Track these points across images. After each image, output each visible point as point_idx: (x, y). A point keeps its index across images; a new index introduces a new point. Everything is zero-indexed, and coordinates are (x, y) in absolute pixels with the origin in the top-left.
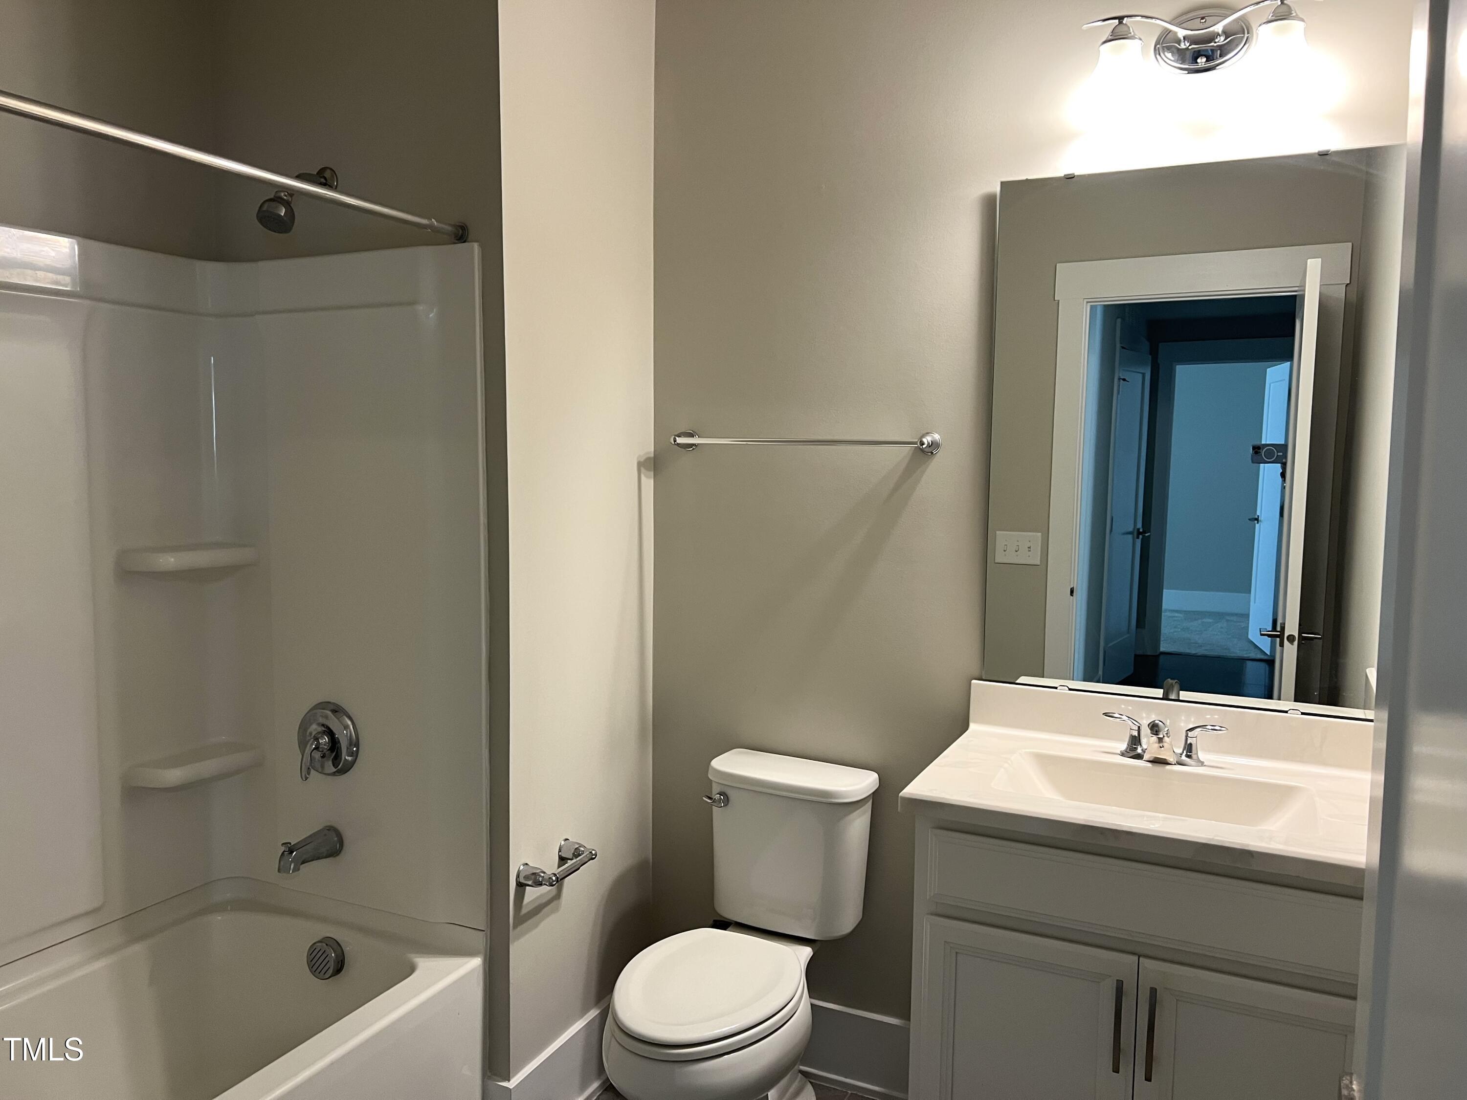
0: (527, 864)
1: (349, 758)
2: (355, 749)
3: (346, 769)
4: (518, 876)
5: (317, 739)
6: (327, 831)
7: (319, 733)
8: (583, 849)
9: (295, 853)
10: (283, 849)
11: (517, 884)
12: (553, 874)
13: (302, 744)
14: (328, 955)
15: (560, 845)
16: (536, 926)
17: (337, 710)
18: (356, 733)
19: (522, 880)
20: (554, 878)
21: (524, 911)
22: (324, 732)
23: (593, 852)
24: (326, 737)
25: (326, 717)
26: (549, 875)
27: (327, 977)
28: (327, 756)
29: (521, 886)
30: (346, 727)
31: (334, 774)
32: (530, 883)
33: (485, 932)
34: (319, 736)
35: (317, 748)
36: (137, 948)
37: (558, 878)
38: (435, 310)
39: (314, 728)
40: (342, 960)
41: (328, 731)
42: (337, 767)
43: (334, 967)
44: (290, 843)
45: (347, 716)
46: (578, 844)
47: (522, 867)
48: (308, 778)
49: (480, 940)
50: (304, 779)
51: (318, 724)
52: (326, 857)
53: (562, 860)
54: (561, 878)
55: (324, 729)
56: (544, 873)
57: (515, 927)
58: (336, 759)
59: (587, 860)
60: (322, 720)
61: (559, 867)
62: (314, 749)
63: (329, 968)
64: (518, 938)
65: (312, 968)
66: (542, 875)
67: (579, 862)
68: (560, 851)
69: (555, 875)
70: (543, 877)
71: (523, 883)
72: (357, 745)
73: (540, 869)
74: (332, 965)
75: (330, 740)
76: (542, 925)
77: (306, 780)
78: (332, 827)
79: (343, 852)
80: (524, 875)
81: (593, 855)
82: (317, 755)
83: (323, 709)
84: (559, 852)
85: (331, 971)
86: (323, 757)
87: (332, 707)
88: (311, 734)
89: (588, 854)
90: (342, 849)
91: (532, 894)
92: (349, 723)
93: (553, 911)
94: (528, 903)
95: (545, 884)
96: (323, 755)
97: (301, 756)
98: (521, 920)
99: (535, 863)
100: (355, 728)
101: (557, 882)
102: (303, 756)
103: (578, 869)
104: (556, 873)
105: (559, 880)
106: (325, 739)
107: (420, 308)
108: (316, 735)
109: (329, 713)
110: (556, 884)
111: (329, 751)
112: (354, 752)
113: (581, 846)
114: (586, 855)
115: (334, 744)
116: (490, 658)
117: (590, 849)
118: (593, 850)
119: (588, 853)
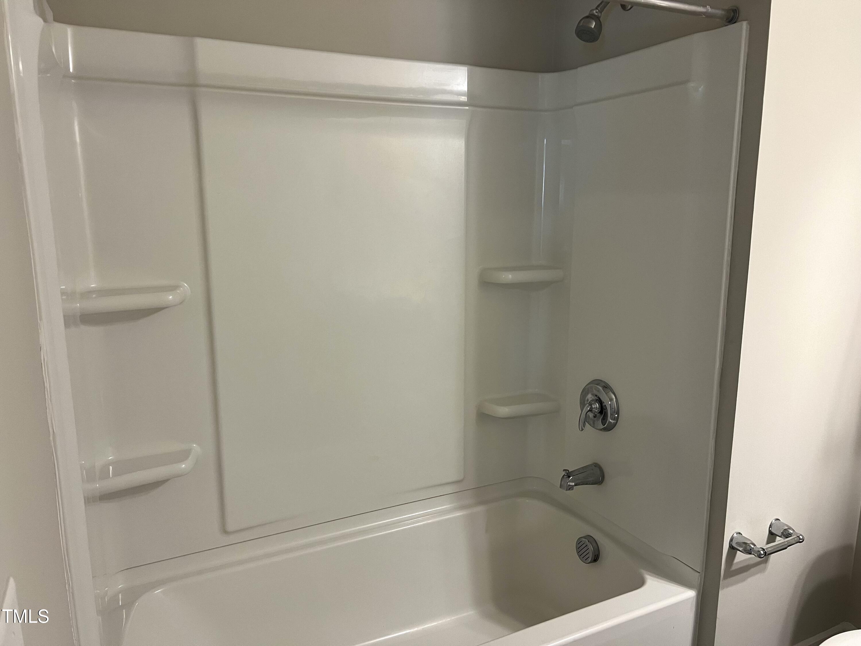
0: (740, 533)
1: (612, 421)
2: (616, 416)
3: (609, 428)
4: (731, 540)
5: (591, 405)
6: (594, 467)
7: (592, 400)
8: (792, 532)
9: (572, 477)
10: (564, 473)
11: (730, 546)
12: (761, 548)
13: (583, 404)
14: (589, 548)
15: (771, 523)
16: (743, 580)
17: (606, 387)
18: (618, 406)
19: (734, 545)
20: (762, 552)
21: (734, 568)
22: (596, 400)
23: (801, 537)
24: (597, 404)
25: (599, 391)
26: (758, 548)
27: (588, 562)
28: (597, 417)
29: (733, 549)
30: (611, 400)
31: (601, 430)
32: (741, 549)
33: (700, 574)
34: (593, 403)
35: (590, 410)
36: (480, 509)
37: (765, 553)
38: (702, 87)
39: (590, 397)
40: (597, 555)
41: (599, 400)
42: (605, 425)
43: (592, 558)
44: (568, 471)
45: (612, 392)
46: (787, 526)
47: (735, 535)
48: (583, 429)
49: (696, 578)
50: (581, 430)
51: (593, 394)
52: (593, 484)
53: (772, 537)
54: (768, 553)
55: (596, 398)
56: (755, 545)
57: (725, 578)
58: (604, 420)
59: (795, 542)
60: (595, 392)
61: (768, 542)
62: (589, 411)
63: (589, 557)
64: (727, 586)
65: (578, 552)
66: (753, 546)
67: (786, 543)
68: (770, 526)
69: (763, 550)
70: (753, 548)
71: (735, 547)
72: (618, 413)
73: (751, 541)
74: (591, 555)
75: (600, 407)
76: (750, 580)
77: (582, 431)
78: (599, 465)
79: (603, 483)
80: (736, 542)
81: (800, 539)
82: (591, 415)
83: (597, 385)
84: (769, 528)
85: (590, 560)
86: (595, 417)
87: (604, 384)
88: (588, 400)
89: (795, 538)
90: (603, 481)
91: (741, 557)
92: (614, 397)
93: (760, 571)
94: (738, 563)
95: (753, 554)
96: (595, 416)
97: (580, 412)
98: (731, 573)
99: (748, 534)
100: (617, 402)
101: (765, 555)
102: (582, 412)
103: (786, 548)
104: (765, 548)
105: (766, 555)
106: (597, 405)
107: (692, 85)
108: (591, 402)
109: (601, 388)
110: (763, 557)
111: (599, 414)
112: (616, 418)
113: (790, 528)
114: (794, 538)
115: (603, 410)
116: (722, 369)
117: (799, 534)
118: (801, 535)
119: (795, 536)
